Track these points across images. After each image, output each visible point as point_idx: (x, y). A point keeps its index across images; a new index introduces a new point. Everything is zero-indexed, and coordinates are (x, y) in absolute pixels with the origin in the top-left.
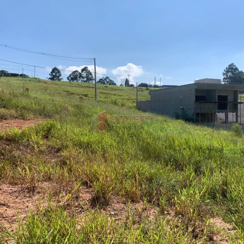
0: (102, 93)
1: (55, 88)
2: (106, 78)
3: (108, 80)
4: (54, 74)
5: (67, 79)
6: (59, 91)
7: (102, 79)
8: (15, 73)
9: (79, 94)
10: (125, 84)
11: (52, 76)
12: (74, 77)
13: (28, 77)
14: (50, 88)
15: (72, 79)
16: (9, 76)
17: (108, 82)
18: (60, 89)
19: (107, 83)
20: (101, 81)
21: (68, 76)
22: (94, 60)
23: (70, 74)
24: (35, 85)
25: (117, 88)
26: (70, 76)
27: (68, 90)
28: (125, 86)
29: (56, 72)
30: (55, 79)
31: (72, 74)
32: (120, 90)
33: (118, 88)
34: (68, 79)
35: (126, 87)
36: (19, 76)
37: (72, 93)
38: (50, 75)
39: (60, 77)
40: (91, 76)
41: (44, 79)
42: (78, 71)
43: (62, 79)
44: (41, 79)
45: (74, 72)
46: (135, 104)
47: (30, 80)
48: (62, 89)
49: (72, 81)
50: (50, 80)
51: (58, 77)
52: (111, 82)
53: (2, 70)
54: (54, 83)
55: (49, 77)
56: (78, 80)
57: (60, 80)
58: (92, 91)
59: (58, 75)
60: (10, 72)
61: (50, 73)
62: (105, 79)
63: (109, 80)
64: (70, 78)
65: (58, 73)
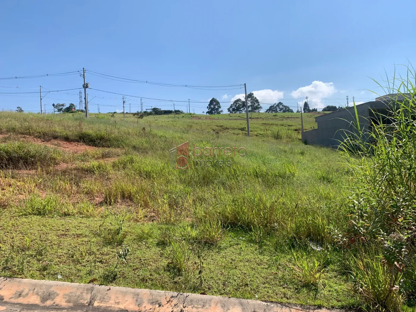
0: (266, 124)
1: (208, 123)
2: (278, 104)
3: (281, 107)
4: (212, 106)
5: (227, 110)
6: (211, 127)
7: (274, 105)
8: (168, 110)
9: (234, 128)
10: (304, 110)
11: (210, 109)
12: (237, 107)
13: (182, 113)
14: (201, 124)
15: (234, 110)
16: (162, 114)
17: (282, 109)
18: (213, 124)
19: (280, 110)
20: (272, 109)
21: (229, 107)
22: (244, 86)
23: (232, 105)
24: (184, 122)
25: (290, 116)
26: (231, 107)
27: (222, 125)
28: (304, 112)
29: (214, 103)
30: (214, 112)
31: (233, 103)
32: (294, 118)
33: (292, 116)
34: (229, 111)
35: (305, 114)
36: (173, 113)
37: (227, 128)
38: (207, 108)
39: (220, 110)
40: (257, 104)
41: (200, 114)
42: (241, 100)
43: (222, 111)
44: (197, 115)
45: (236, 102)
46: (300, 137)
47: (183, 117)
48: (215, 124)
49: (234, 112)
50: (208, 114)
51: (218, 109)
52: (285, 109)
53: (155, 107)
54: (210, 118)
55: (207, 110)
56: (241, 111)
57: (219, 113)
58: (252, 123)
59: (216, 107)
60: (163, 109)
61: (208, 106)
62: (277, 106)
63: (283, 106)
64: (231, 109)
65: (217, 104)
